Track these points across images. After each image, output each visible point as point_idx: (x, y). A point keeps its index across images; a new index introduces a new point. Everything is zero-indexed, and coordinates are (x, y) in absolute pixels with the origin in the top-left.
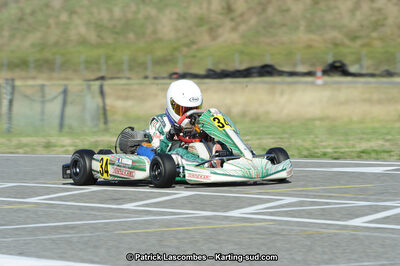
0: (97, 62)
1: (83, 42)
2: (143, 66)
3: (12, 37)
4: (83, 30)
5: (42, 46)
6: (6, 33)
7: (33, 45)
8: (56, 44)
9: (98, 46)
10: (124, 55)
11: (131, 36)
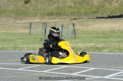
0: (74, 13)
1: (70, 7)
2: (89, 14)
3: (49, 6)
4: (70, 3)
5: (58, 8)
6: (47, 5)
7: (55, 8)
8: (62, 8)
9: (75, 8)
10: (83, 11)
11: (85, 5)
